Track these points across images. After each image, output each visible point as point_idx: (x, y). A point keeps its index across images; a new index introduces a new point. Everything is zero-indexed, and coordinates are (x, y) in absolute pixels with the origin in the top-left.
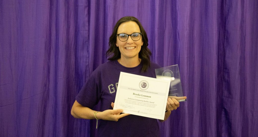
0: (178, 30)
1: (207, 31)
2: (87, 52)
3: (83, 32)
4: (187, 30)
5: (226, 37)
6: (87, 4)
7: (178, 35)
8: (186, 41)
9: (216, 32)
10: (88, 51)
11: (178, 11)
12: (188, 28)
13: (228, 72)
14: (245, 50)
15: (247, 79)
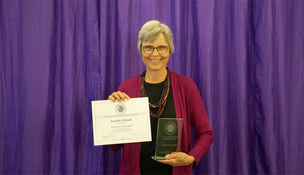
2: (98, 72)
3: (93, 50)
4: (210, 45)
5: (257, 51)
6: (97, 18)
8: (209, 57)
10: (100, 72)
11: (200, 24)
12: (211, 43)
13: (259, 92)
14: (278, 66)
15: (281, 99)
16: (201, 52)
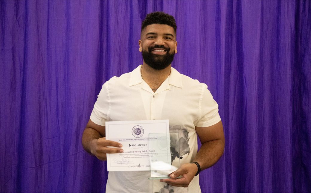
0: (245, 75)
1: (280, 75)
7: (244, 79)
8: (254, 86)
9: (290, 75)
16: (246, 81)
